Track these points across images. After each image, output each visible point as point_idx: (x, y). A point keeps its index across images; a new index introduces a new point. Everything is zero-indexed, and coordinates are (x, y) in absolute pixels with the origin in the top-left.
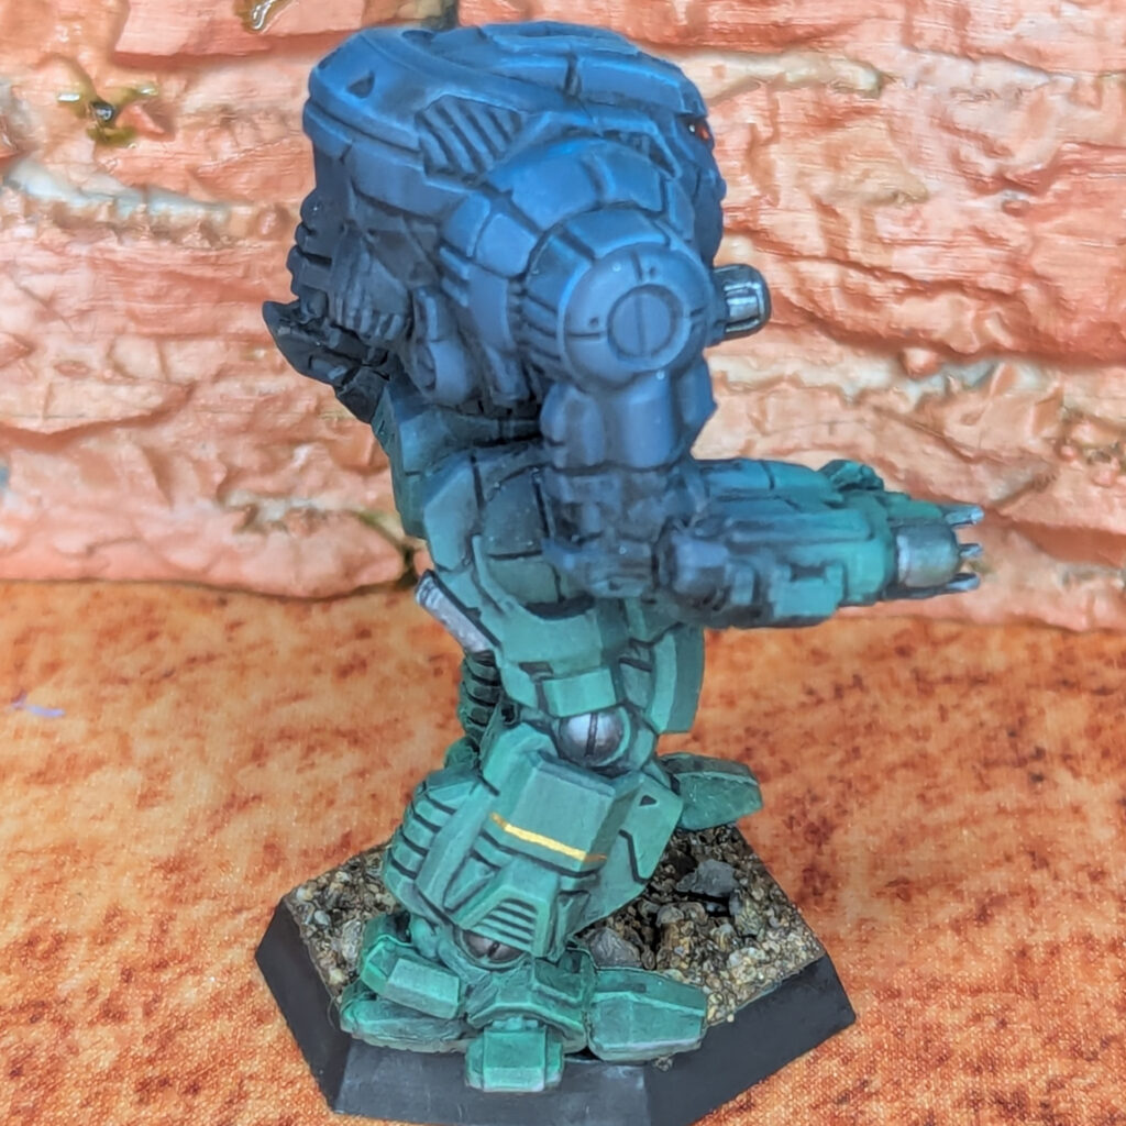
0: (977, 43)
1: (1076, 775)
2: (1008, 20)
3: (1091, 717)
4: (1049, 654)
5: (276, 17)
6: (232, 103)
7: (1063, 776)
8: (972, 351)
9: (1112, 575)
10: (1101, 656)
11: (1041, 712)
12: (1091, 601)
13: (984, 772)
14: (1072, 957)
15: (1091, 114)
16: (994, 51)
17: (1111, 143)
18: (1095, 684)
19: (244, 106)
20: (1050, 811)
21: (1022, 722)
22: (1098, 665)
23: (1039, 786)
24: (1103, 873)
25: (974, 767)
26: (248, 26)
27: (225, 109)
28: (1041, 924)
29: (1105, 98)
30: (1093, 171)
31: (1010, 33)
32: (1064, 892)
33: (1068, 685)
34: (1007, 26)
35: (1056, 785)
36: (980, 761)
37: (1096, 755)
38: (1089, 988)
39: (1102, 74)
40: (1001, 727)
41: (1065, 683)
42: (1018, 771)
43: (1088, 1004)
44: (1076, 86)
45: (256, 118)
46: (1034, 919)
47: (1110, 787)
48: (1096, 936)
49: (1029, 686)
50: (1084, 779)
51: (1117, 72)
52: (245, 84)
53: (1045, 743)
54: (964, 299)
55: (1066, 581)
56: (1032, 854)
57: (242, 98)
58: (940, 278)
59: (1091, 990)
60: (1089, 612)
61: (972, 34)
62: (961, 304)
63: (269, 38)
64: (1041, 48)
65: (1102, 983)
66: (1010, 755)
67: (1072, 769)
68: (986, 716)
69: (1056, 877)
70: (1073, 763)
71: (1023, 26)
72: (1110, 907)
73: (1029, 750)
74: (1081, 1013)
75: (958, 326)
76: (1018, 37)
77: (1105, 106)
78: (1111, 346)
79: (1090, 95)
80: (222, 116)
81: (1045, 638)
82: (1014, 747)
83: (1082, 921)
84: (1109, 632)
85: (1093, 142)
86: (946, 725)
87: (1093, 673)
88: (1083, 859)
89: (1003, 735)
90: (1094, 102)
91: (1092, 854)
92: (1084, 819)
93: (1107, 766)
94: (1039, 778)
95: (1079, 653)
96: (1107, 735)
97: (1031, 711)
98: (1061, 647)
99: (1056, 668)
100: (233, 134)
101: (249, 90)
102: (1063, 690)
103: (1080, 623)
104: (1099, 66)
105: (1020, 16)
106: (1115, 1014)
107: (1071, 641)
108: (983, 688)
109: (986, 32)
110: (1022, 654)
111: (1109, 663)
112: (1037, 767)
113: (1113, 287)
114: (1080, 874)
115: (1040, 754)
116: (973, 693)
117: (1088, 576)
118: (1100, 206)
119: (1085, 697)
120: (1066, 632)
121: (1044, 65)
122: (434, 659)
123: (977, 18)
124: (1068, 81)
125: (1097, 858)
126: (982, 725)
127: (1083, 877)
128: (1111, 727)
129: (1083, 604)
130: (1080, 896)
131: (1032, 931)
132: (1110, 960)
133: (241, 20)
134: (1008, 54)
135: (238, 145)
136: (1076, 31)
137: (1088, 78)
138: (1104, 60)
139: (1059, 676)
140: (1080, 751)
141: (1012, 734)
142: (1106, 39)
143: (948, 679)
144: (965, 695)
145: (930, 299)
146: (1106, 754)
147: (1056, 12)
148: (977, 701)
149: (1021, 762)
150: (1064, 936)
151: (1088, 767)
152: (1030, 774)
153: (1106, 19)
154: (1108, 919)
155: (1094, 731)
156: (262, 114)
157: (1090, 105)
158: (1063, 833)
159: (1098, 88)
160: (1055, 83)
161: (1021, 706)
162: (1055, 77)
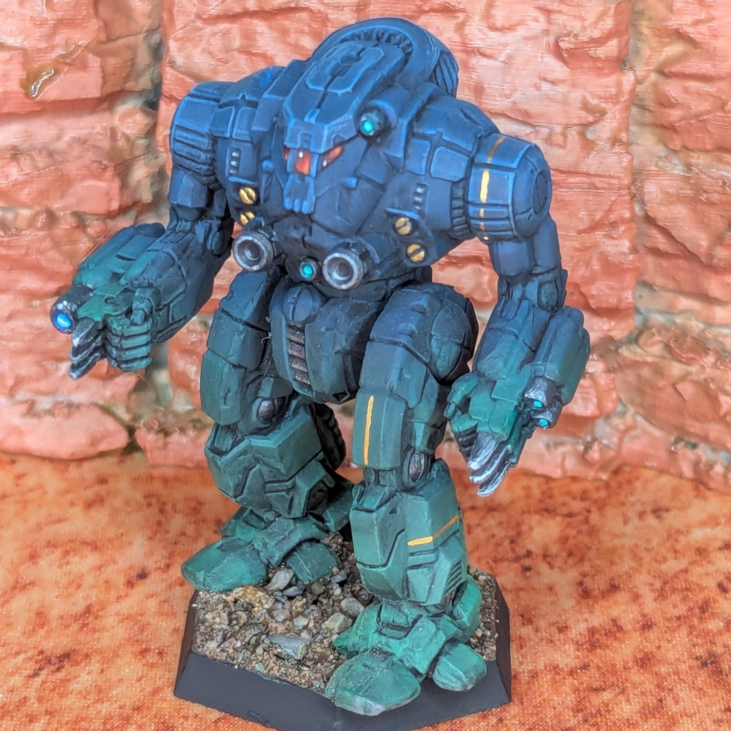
0: (489, 107)
1: (552, 567)
2: (507, 92)
3: (562, 531)
4: (536, 492)
5: (46, 89)
6: (17, 144)
7: (543, 567)
8: (488, 301)
9: (577, 443)
10: (569, 493)
11: (531, 528)
12: (564, 459)
13: (494, 565)
14: (545, 679)
15: (561, 151)
16: (500, 112)
17: (573, 170)
18: (565, 510)
19: (26, 146)
20: (534, 589)
21: (519, 534)
22: (568, 499)
23: (528, 574)
24: (566, 627)
25: (488, 562)
26: (27, 95)
27: (14, 148)
28: (526, 658)
29: (569, 141)
30: (561, 187)
31: (509, 101)
32: (542, 640)
33: (548, 512)
34: (507, 96)
35: (538, 573)
36: (491, 558)
37: (564, 554)
38: (556, 698)
39: (567, 127)
40: (506, 536)
41: (546, 510)
42: (516, 565)
43: (555, 708)
44: (550, 135)
45: (33, 153)
46: (523, 656)
47: (573, 574)
48: (561, 666)
49: (524, 512)
50: (557, 569)
51: (576, 125)
52: (26, 132)
53: (532, 547)
54: (481, 267)
55: (548, 446)
56: (522, 616)
57: (25, 141)
58: (467, 255)
59: (557, 699)
60: (562, 466)
61: (486, 101)
62: (480, 270)
63: (40, 103)
64: (529, 111)
65: (564, 695)
66: (510, 555)
67: (549, 563)
68: (496, 531)
69: (537, 630)
70: (548, 559)
71: (517, 96)
72: (570, 648)
73: (523, 552)
74: (550, 713)
75: (479, 285)
76: (514, 103)
77: (569, 147)
78: (574, 298)
79: (559, 139)
80: (13, 152)
81: (535, 483)
82: (513, 550)
83: (552, 656)
84: (574, 479)
85: (561, 169)
86: (472, 535)
87: (564, 504)
88: (554, 619)
89: (506, 543)
90: (561, 143)
91: (560, 615)
92: (556, 594)
93: (571, 561)
94: (528, 569)
95: (556, 492)
96: (571, 542)
97: (525, 528)
98: (545, 488)
99: (540, 501)
100: (19, 163)
101: (29, 135)
102: (545, 514)
103: (557, 473)
104: (565, 121)
105: (516, 90)
106: (571, 714)
107: (552, 484)
108: (496, 513)
109: (494, 100)
110: (520, 492)
111: (574, 498)
112: (527, 562)
113: (575, 261)
114: (552, 628)
115: (529, 554)
116: (489, 516)
117: (562, 444)
118: (567, 209)
119: (558, 519)
120: (548, 479)
121: (531, 121)
122: (147, 496)
123: (489, 91)
124: (545, 131)
125: (563, 618)
126: (494, 536)
127: (554, 629)
128: (575, 537)
129: (559, 460)
130: (551, 642)
131: (521, 663)
132: (569, 680)
133: (24, 91)
134: (507, 113)
135: (22, 170)
136: (550, 99)
137: (558, 129)
138: (568, 118)
139: (543, 506)
140: (554, 552)
141: (512, 542)
142: (569, 104)
143: (473, 508)
144: (484, 518)
145: (461, 268)
146: (570, 554)
147: (538, 88)
148: (491, 522)
149: (517, 559)
150: (541, 667)
151: (559, 562)
152: (522, 566)
153: (569, 92)
154: (568, 656)
155: (564, 540)
156: (37, 151)
157: (560, 146)
158: (542, 603)
159: (564, 135)
160: (537, 132)
161: (518, 524)
162: (538, 128)
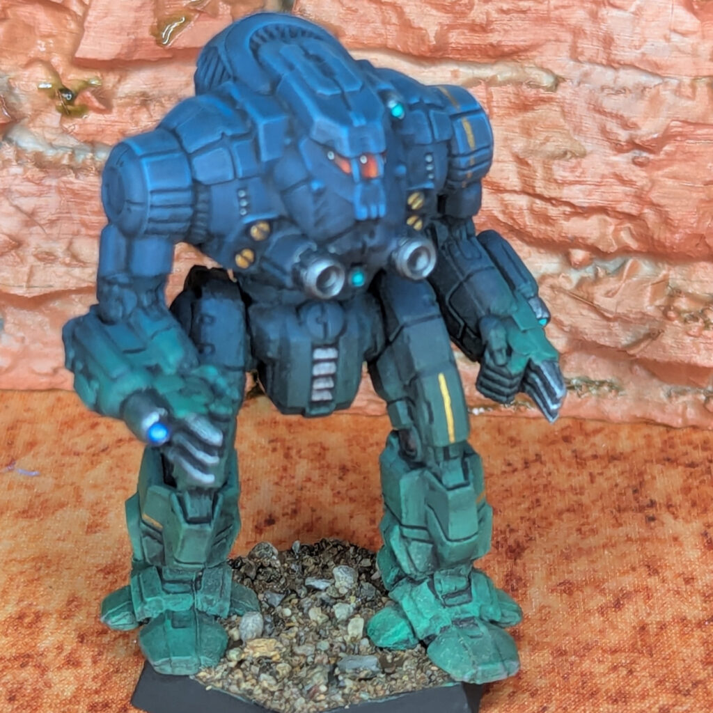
0: (618, 58)
1: (676, 518)
2: (637, 43)
3: (685, 481)
4: (658, 442)
5: (177, 37)
6: (148, 90)
7: (667, 518)
8: (612, 251)
9: (699, 393)
10: (690, 443)
11: (654, 478)
12: (685, 408)
13: (618, 515)
14: (674, 630)
15: (689, 103)
16: (629, 63)
17: (701, 121)
18: (686, 460)
19: (155, 92)
20: (660, 540)
21: (641, 484)
22: (689, 448)
23: (652, 524)
24: (693, 579)
25: (612, 512)
26: (159, 42)
27: (144, 94)
28: (654, 610)
29: (697, 93)
30: (690, 139)
31: (638, 51)
32: (669, 590)
33: (671, 461)
34: (636, 48)
35: (663, 524)
36: (615, 508)
37: (688, 504)
38: (685, 651)
39: (696, 78)
40: (629, 486)
41: (668, 460)
42: (640, 515)
43: (684, 660)
44: (679, 86)
45: (163, 100)
46: (650, 607)
47: (697, 525)
48: (689, 618)
49: (646, 461)
50: (681, 520)
51: (705, 77)
52: (156, 78)
53: (656, 498)
54: (608, 218)
55: (669, 396)
56: (649, 567)
57: (154, 87)
58: (593, 205)
60: (683, 415)
61: (614, 52)
62: (605, 221)
63: (172, 50)
64: (658, 62)
65: (693, 647)
66: (634, 504)
67: (673, 514)
68: (619, 480)
69: (664, 581)
70: (673, 509)
71: (646, 48)
72: (697, 600)
73: (647, 501)
74: (680, 665)
75: (603, 236)
76: (644, 54)
77: (698, 99)
78: (699, 249)
79: (688, 91)
80: (142, 98)
81: (655, 431)
82: (636, 499)
83: (680, 608)
84: (695, 428)
85: (689, 120)
86: (594, 485)
87: (686, 454)
88: (681, 570)
89: (630, 492)
90: (690, 95)
91: (687, 567)
92: (681, 545)
93: (694, 512)
94: (653, 519)
95: (677, 441)
96: (695, 492)
97: (647, 477)
98: (666, 437)
99: (662, 451)
100: (148, 110)
101: (159, 82)
102: (667, 463)
103: (678, 422)
104: (694, 73)
105: (645, 41)
106: (701, 667)
107: (672, 433)
108: (616, 462)
109: (625, 52)
110: (642, 442)
111: (696, 447)
112: (651, 512)
113: (701, 212)
114: (679, 579)
115: (652, 504)
116: (611, 466)
117: (683, 393)
118: (694, 161)
119: (680, 468)
120: (669, 428)
121: (659, 72)
122: (271, 441)
123: (618, 42)
124: (675, 82)
125: (690, 569)
126: (617, 485)
128: (698, 487)
129: (680, 410)
130: (678, 593)
131: (649, 614)
132: (697, 633)
133: (154, 38)
134: (637, 65)
135: (151, 117)
136: (680, 51)
137: (687, 81)
138: (697, 69)
139: (664, 455)
140: (678, 503)
141: (635, 491)
142: (698, 56)
143: (595, 457)
144: (606, 467)
145: (587, 218)
146: (694, 504)
147: (667, 39)
148: (613, 471)
149: (641, 509)
150: (668, 618)
151: (682, 513)
152: (646, 516)
153: (699, 44)
154: (696, 608)
155: (687, 490)
156: (167, 98)
157: (688, 98)
158: (668, 554)
159: (693, 87)
160: (666, 84)
161: (641, 474)
162: (667, 80)
